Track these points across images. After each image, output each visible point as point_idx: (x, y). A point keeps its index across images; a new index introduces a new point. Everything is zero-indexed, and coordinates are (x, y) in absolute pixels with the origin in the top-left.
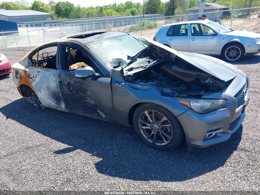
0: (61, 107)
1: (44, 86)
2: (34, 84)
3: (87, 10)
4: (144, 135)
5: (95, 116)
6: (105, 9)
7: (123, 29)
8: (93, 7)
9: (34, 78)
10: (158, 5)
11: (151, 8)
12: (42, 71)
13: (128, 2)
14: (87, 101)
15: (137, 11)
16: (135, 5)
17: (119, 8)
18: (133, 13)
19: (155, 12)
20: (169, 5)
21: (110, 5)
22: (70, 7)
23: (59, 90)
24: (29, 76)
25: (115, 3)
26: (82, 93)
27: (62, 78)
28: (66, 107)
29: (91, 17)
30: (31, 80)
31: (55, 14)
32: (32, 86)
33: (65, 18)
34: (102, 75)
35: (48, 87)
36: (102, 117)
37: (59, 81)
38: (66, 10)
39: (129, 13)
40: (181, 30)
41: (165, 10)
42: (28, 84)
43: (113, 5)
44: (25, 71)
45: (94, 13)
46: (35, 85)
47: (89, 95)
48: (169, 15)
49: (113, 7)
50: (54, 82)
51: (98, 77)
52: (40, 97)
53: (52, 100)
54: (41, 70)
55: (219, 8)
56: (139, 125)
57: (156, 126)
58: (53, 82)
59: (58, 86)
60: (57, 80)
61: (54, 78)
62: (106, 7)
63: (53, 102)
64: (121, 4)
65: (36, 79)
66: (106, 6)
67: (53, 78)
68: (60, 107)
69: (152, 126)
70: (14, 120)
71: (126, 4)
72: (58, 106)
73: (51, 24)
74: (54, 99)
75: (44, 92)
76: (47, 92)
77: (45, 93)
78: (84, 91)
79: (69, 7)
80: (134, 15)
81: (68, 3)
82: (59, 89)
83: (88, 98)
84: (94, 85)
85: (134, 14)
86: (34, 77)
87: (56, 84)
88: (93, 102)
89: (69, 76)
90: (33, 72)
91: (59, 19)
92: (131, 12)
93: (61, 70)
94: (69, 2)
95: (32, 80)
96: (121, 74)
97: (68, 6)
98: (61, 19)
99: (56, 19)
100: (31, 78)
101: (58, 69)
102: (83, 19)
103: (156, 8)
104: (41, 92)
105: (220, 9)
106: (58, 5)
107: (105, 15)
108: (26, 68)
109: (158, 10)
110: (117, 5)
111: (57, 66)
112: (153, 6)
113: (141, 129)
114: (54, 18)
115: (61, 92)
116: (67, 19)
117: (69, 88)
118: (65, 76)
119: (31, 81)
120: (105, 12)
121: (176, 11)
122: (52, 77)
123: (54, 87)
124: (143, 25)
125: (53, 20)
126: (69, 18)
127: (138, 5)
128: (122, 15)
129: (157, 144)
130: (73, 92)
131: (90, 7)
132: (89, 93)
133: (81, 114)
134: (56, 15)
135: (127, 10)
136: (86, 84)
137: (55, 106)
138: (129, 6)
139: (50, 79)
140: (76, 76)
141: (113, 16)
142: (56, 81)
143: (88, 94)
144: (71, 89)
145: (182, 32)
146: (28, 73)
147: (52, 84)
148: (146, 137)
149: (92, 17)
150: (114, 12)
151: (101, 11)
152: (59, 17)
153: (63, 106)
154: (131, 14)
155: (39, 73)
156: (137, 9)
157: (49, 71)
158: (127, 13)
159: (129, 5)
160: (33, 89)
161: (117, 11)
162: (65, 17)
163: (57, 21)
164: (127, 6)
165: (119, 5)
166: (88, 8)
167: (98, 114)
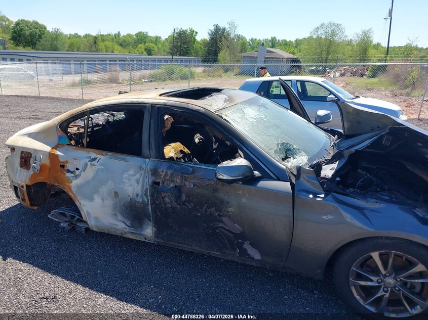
0: (143, 233)
1: (104, 189)
2: (75, 183)
3: (69, 38)
4: (358, 297)
5: (234, 255)
6: (103, 41)
7: (138, 76)
8: (79, 34)
9: (77, 172)
10: (191, 44)
11: (181, 46)
12: (103, 157)
13: (141, 32)
14: (221, 225)
15: (156, 48)
16: (152, 38)
17: (125, 41)
18: (149, 52)
19: (187, 53)
20: (208, 44)
21: (110, 35)
22: (40, 31)
23: (147, 199)
24: (63, 166)
25: (119, 33)
26: (213, 209)
27: (162, 177)
28: (157, 234)
29: (75, 50)
30: (68, 175)
31: (9, 39)
32: (70, 188)
33: (30, 48)
34: (266, 176)
35: (116, 193)
36: (253, 258)
37: (151, 181)
38: (31, 35)
39: (143, 50)
40: (271, 89)
41: (202, 51)
42: (58, 183)
43: (115, 34)
44: (52, 156)
45: (82, 45)
46: (79, 187)
47: (230, 213)
48: (208, 62)
49: (114, 38)
50: (138, 182)
51: (259, 179)
52: (87, 212)
53: (120, 217)
54: (99, 157)
55: (286, 57)
56: (351, 279)
57: (390, 281)
58: (133, 182)
59: (146, 191)
60: (147, 180)
61: (138, 176)
62: (103, 38)
63: (123, 222)
64: (129, 35)
65: (83, 174)
66: (102, 36)
67: (134, 175)
68: (140, 234)
69: (380, 281)
70: (24, 261)
71: (137, 35)
72: (135, 230)
73: (4, 56)
74: (124, 217)
75: (100, 201)
76: (109, 202)
77: (103, 203)
78: (220, 205)
79: (37, 31)
80: (151, 55)
81: (37, 23)
82: (147, 197)
83: (224, 219)
84: (247, 195)
85: (151, 53)
86: (77, 169)
87: (143, 186)
88: (237, 228)
89: (182, 173)
90: (75, 159)
91: (17, 49)
92: (146, 50)
93: (156, 160)
94: (39, 23)
95: (73, 175)
96: (315, 176)
97: (36, 28)
98: (21, 50)
99: (11, 48)
100: (69, 171)
101: (148, 158)
102: (64, 52)
103: (187, 47)
104: (92, 200)
105: (288, 60)
106: (18, 24)
107: (101, 50)
108: (55, 148)
109: (192, 51)
110: (122, 35)
111: (145, 150)
112: (184, 43)
113: (352, 286)
114: (6, 46)
115: (153, 203)
116: (33, 51)
117: (179, 197)
118: (169, 172)
119: (67, 177)
120: (101, 45)
121: (221, 55)
122: (131, 172)
123: (135, 193)
124: (172, 73)
125: (5, 49)
126: (37, 49)
127: (156, 39)
128: (129, 53)
129: (386, 314)
130: (188, 205)
131: (73, 34)
132: (230, 209)
133: (196, 248)
134: (12, 42)
135: (140, 45)
136: (227, 192)
137: (125, 230)
138: (141, 40)
139: (125, 175)
140: (221, 177)
141: (116, 52)
142: (143, 181)
143: (228, 212)
144: (184, 198)
145: (273, 91)
146: (61, 160)
147: (131, 185)
148: (361, 302)
149: (78, 51)
150: (117, 47)
151: (95, 43)
152: (17, 45)
153: (149, 231)
154: (145, 53)
155: (95, 162)
156: (156, 45)
157: (124, 160)
158: (140, 50)
159: (142, 38)
160: (70, 193)
161: (121, 45)
162: (29, 46)
163: (15, 53)
164: (138, 40)
165: (124, 36)
166: (70, 35)
167: (244, 252)
